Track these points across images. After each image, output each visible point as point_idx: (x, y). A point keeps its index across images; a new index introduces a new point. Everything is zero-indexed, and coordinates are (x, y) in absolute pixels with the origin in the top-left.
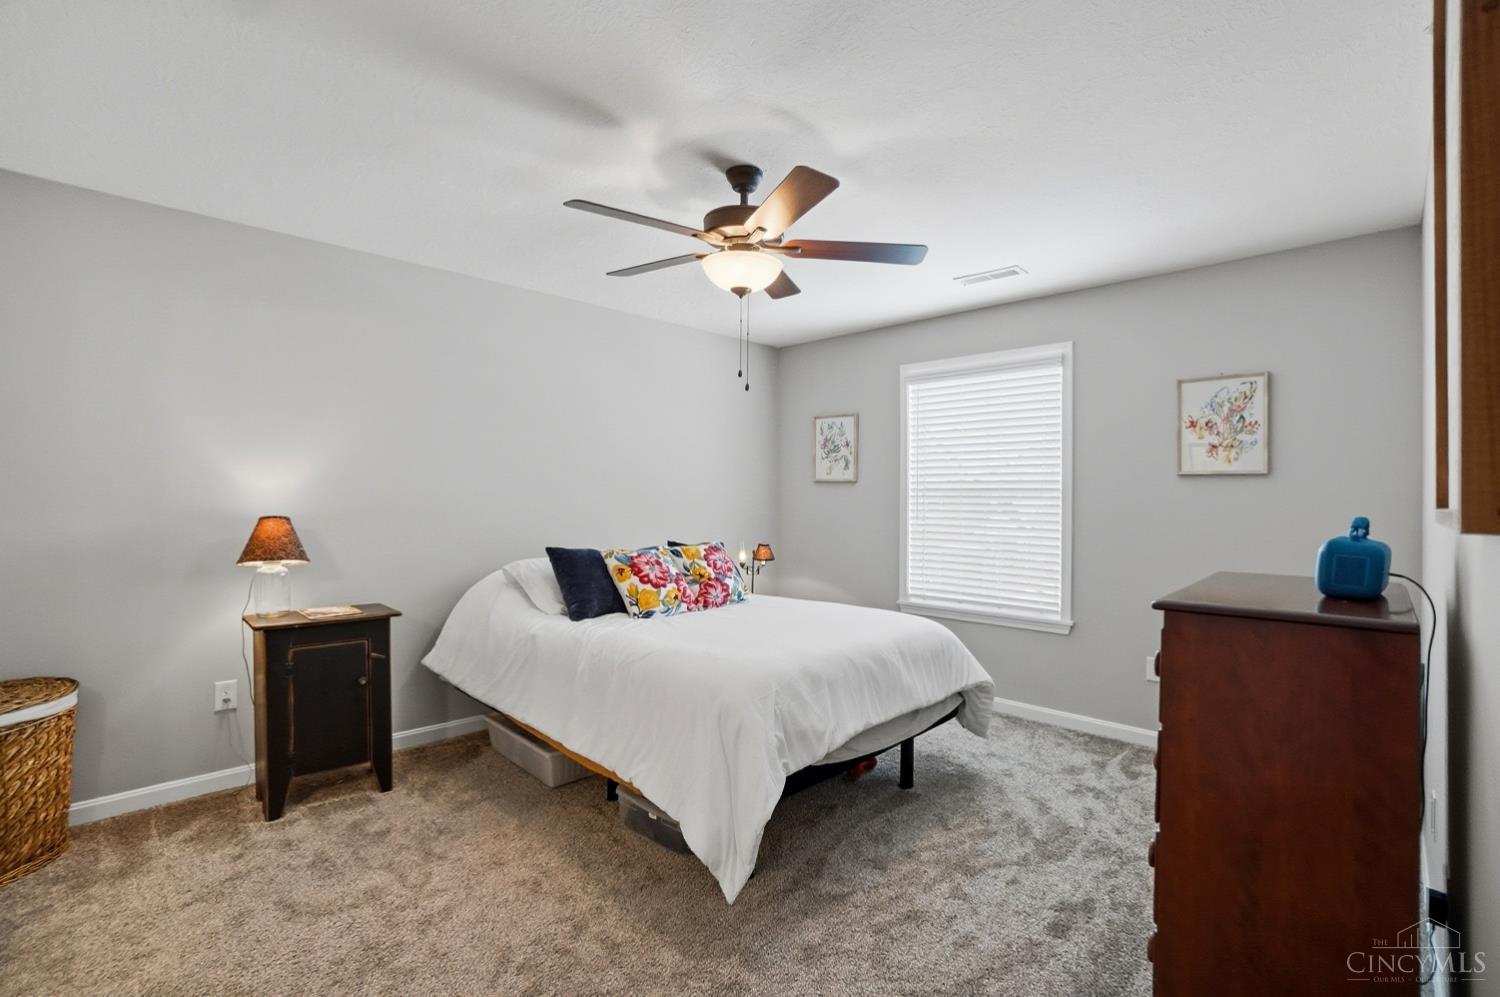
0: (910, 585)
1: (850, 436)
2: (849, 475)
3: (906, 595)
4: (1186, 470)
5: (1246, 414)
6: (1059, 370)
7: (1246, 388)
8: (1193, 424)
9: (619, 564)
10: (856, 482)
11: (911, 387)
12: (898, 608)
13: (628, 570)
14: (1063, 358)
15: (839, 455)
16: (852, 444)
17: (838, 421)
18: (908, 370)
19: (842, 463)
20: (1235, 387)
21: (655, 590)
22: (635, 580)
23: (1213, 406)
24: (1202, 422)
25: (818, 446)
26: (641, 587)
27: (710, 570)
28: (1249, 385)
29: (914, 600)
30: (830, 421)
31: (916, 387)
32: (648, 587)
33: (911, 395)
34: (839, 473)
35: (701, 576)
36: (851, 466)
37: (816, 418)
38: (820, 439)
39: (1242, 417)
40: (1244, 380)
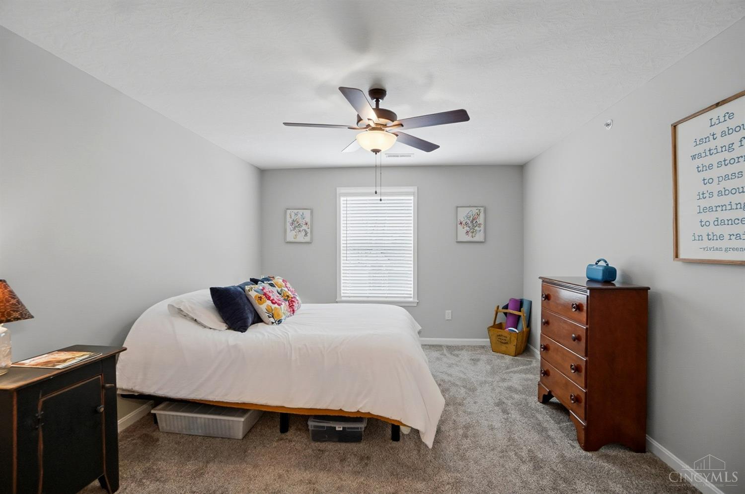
0: (342, 291)
1: (308, 220)
2: (308, 239)
3: (341, 297)
4: (459, 239)
5: (478, 220)
6: (412, 198)
7: (477, 211)
8: (461, 223)
9: (257, 294)
10: (311, 243)
11: (342, 199)
12: (337, 302)
13: (264, 297)
14: (414, 193)
15: (301, 229)
16: (309, 224)
17: (301, 212)
18: (341, 190)
19: (303, 233)
20: (475, 211)
21: (279, 307)
22: (269, 302)
23: (468, 218)
24: (464, 223)
25: (288, 224)
26: (274, 306)
27: (290, 293)
28: (478, 210)
29: (343, 299)
30: (296, 211)
31: (345, 199)
32: (276, 305)
33: (342, 202)
34: (301, 238)
35: (288, 296)
36: (309, 234)
37: (287, 209)
38: (289, 220)
39: (476, 222)
40: (477, 208)
